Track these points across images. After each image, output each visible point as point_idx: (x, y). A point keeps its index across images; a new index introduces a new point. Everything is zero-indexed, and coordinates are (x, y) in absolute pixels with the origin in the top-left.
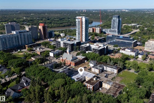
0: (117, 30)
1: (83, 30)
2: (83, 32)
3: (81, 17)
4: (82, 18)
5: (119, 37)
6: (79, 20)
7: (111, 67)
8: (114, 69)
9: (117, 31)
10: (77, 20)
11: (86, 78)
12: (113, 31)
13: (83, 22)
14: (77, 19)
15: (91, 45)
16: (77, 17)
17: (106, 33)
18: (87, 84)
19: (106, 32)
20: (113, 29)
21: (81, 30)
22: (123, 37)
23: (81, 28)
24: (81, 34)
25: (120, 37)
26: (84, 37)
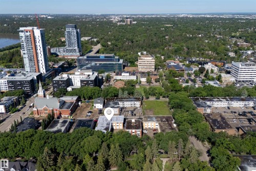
0: (76, 48)
1: (39, 51)
2: (40, 55)
3: (30, 28)
4: (33, 29)
5: (99, 57)
6: (28, 34)
7: (129, 101)
8: (135, 102)
9: (77, 51)
10: (21, 34)
11: (114, 125)
12: (71, 51)
13: (37, 37)
14: (22, 31)
15: (70, 76)
16: (21, 29)
17: (58, 55)
18: (130, 130)
19: (58, 53)
20: (69, 46)
21: (34, 52)
22: (105, 57)
23: (34, 48)
24: (35, 59)
25: (101, 58)
26: (44, 64)
